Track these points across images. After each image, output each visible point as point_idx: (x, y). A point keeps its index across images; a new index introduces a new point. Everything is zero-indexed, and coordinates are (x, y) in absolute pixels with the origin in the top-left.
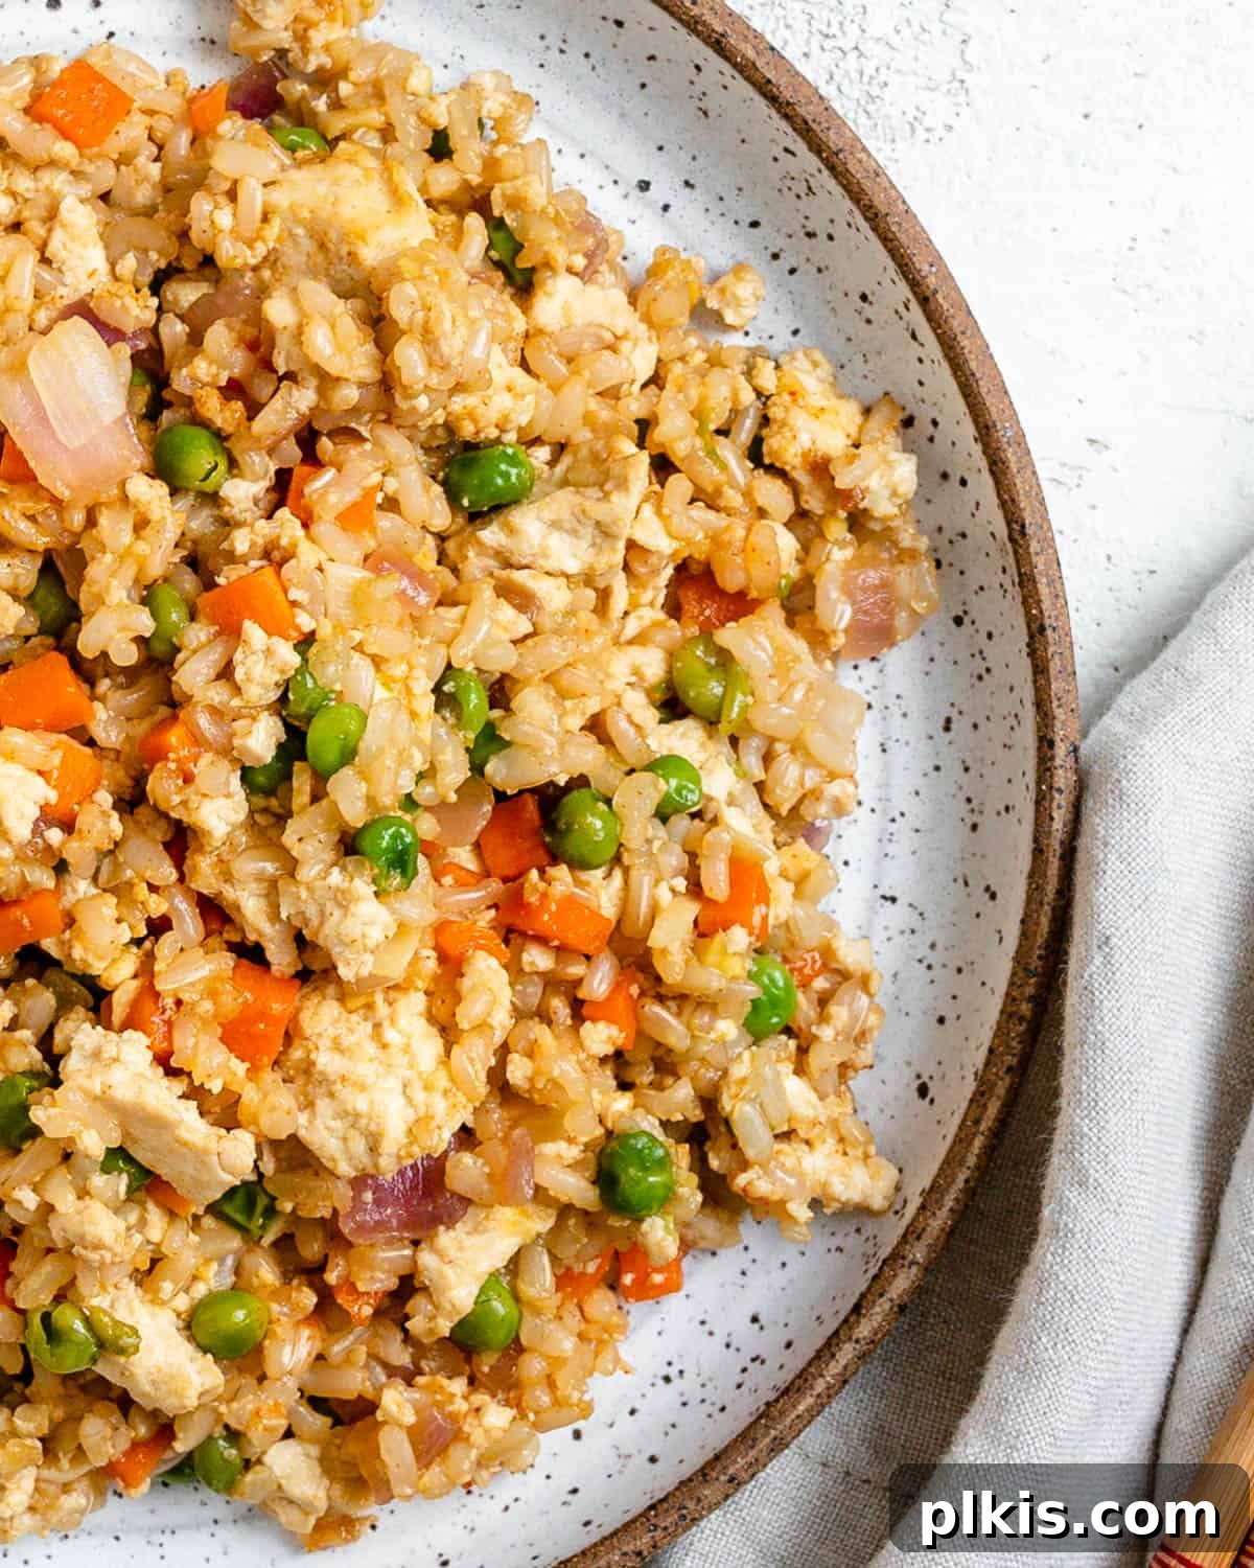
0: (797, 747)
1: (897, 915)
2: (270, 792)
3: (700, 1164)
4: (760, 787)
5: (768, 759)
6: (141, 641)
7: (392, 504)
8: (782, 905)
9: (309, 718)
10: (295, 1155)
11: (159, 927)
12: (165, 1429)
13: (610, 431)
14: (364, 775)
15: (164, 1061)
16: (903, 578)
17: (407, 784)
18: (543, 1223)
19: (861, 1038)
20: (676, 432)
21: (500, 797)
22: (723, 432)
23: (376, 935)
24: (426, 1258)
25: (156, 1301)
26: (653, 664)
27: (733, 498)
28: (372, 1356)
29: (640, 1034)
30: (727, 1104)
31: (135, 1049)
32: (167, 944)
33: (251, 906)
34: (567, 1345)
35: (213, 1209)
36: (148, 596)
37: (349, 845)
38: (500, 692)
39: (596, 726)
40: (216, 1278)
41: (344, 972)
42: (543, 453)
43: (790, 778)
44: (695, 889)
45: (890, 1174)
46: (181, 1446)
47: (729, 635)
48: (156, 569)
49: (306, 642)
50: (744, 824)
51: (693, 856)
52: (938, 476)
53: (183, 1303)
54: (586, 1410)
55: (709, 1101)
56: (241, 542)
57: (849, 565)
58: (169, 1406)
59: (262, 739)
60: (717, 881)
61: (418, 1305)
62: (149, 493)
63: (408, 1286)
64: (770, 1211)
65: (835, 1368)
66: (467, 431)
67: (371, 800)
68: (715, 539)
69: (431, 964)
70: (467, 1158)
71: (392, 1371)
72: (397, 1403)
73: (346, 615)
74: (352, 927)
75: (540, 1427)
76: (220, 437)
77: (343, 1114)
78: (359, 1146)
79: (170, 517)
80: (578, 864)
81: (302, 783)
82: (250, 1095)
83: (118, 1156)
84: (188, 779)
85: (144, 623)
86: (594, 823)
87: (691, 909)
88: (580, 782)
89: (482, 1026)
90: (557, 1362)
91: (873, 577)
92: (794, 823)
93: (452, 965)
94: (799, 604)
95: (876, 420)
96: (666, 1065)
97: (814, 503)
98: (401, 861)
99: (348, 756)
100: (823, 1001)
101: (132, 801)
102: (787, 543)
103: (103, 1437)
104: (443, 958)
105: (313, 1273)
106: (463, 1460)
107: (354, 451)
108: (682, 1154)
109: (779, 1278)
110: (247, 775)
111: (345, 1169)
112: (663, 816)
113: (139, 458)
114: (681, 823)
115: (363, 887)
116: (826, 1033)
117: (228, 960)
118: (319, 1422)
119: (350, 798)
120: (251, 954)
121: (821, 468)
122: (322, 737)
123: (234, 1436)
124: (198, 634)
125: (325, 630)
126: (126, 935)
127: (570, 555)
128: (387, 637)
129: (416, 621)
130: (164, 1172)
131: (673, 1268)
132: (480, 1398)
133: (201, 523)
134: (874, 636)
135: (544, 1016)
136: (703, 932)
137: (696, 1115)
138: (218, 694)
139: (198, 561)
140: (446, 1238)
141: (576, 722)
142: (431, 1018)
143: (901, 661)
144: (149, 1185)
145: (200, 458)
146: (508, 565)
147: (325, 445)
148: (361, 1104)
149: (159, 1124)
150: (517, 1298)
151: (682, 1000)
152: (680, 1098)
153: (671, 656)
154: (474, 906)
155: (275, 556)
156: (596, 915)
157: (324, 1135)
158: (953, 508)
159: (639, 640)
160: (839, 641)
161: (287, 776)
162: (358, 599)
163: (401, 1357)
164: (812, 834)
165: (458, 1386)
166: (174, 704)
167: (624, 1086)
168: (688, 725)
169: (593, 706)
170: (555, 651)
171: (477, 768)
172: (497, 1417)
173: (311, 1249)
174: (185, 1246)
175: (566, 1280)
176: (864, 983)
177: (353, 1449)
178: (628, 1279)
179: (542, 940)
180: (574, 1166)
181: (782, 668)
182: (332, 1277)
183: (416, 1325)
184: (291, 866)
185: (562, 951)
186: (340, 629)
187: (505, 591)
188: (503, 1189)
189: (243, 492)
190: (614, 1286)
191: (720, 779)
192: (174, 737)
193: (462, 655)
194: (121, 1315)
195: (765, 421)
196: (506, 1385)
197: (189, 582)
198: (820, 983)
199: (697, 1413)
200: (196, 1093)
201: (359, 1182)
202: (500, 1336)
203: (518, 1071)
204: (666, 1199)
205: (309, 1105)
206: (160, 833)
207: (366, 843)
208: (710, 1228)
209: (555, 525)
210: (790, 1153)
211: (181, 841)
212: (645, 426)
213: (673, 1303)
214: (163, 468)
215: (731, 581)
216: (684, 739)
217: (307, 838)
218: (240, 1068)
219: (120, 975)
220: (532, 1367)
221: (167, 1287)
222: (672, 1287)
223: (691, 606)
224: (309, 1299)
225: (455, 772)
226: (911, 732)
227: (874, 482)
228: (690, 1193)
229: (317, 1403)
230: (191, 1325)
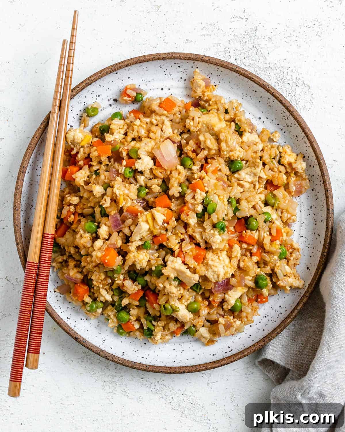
0: (287, 211)
1: (303, 239)
2: (200, 218)
3: (271, 280)
4: (281, 217)
5: (282, 213)
6: (179, 193)
7: (220, 170)
8: (285, 237)
9: (207, 205)
10: (205, 278)
11: (182, 240)
12: (183, 325)
13: (255, 158)
14: (217, 214)
15: (184, 263)
16: (304, 183)
17: (224, 216)
18: (246, 290)
19: (297, 259)
20: (266, 158)
21: (239, 219)
22: (274, 159)
23: (219, 241)
24: (226, 296)
25: (182, 303)
26: (263, 197)
27: (276, 169)
28: (217, 313)
29: (261, 259)
30: (276, 270)
31: (179, 260)
32: (184, 243)
33: (198, 237)
34: (250, 311)
35: (191, 288)
36: (180, 185)
37: (214, 226)
38: (238, 201)
39: (254, 207)
40: (191, 300)
41: (214, 247)
42: (244, 162)
43: (286, 216)
44: (271, 234)
45: (302, 282)
46: (186, 328)
47: (275, 192)
48: (182, 181)
49: (207, 192)
50: (278, 223)
51: (270, 229)
52: (309, 166)
53: (186, 304)
54: (253, 322)
55: (273, 270)
56: (196, 176)
57: (295, 181)
58: (184, 321)
59: (200, 208)
60: (274, 233)
61: (225, 304)
62: (181, 168)
63: (223, 301)
64: (283, 288)
65: (294, 314)
66: (232, 158)
67: (218, 218)
68: (273, 176)
69: (227, 246)
70: (233, 279)
71: (220, 315)
72: (222, 320)
73: (213, 188)
74: (215, 240)
75: (245, 325)
76: (192, 159)
77: (213, 271)
78: (216, 277)
79: (184, 172)
80: (252, 230)
81: (206, 216)
82: (198, 268)
83: (176, 278)
84: (188, 215)
85: (180, 189)
86: (254, 223)
87: (270, 238)
88: (251, 216)
89: (236, 257)
90: (248, 314)
91: (299, 182)
92: (286, 224)
93: (231, 247)
94: (287, 187)
95: (299, 157)
96: (266, 264)
97: (289, 170)
98: (223, 229)
99: (214, 211)
100: (291, 253)
101: (178, 219)
102: (285, 177)
103: (173, 326)
104: (229, 245)
105: (207, 299)
106: (232, 330)
107: (214, 161)
108: (269, 278)
109: (284, 300)
110: (197, 215)
111: (213, 281)
112: (265, 222)
113: (179, 163)
114: (268, 223)
115: (217, 233)
116: (292, 258)
117: (194, 246)
118: (208, 324)
119: (214, 218)
120: (198, 245)
121: (290, 164)
122: (210, 208)
123: (194, 326)
124: (189, 191)
125: (210, 190)
126: (177, 241)
127: (249, 178)
128: (220, 192)
129: (224, 189)
130: (184, 281)
131: (266, 298)
132: (235, 320)
133: (189, 173)
134: (299, 192)
135: (246, 255)
136: (272, 241)
137: (271, 272)
138: (192, 201)
139: (189, 180)
140: (230, 292)
141: (251, 206)
142: (227, 255)
143: (303, 197)
144: (181, 284)
145: (189, 162)
146: (239, 180)
147: (209, 160)
148: (216, 269)
149: (183, 273)
150: (241, 303)
151: (268, 253)
152: (268, 269)
153: (266, 196)
154: (234, 237)
155: (201, 178)
156: (254, 238)
157: (210, 275)
158: (312, 171)
159: (260, 193)
160: (293, 193)
161: (204, 215)
162: (215, 185)
163: (222, 313)
164: (289, 226)
165: (231, 318)
166: (185, 203)
167: (259, 267)
168: (269, 207)
169: (253, 204)
170: (247, 194)
171: (235, 214)
172: (238, 323)
173: (207, 295)
174: (187, 294)
175: (249, 300)
176: (298, 250)
177: (214, 328)
178: (259, 300)
179: (245, 243)
180: (251, 280)
181: (284, 198)
182: (211, 299)
183: (225, 307)
184: (204, 230)
185: (249, 244)
186: (212, 190)
187: (239, 185)
188: (239, 284)
189: (196, 168)
190: (257, 301)
191: (274, 216)
192: (185, 208)
193: (232, 195)
194: (176, 305)
195: (281, 157)
196: (239, 317)
197: (187, 183)
198: (291, 250)
199: (271, 322)
200: (189, 268)
201: (215, 283)
202: (239, 309)
203: (242, 264)
204: (266, 286)
205: (207, 270)
206: (182, 225)
207: (217, 225)
208: (273, 291)
209: (247, 174)
210: (286, 278)
211: (186, 226)
212: (261, 158)
213: (267, 304)
214: (182, 164)
215: (275, 183)
216: (268, 209)
217: (207, 225)
218: (196, 264)
219: (176, 248)
220: (244, 314)
221: (184, 301)
222: (266, 301)
223: (269, 188)
224: (207, 303)
225: (231, 214)
226: (305, 209)
227: (299, 167)
228: (270, 285)
229: (208, 321)
230: (187, 307)
